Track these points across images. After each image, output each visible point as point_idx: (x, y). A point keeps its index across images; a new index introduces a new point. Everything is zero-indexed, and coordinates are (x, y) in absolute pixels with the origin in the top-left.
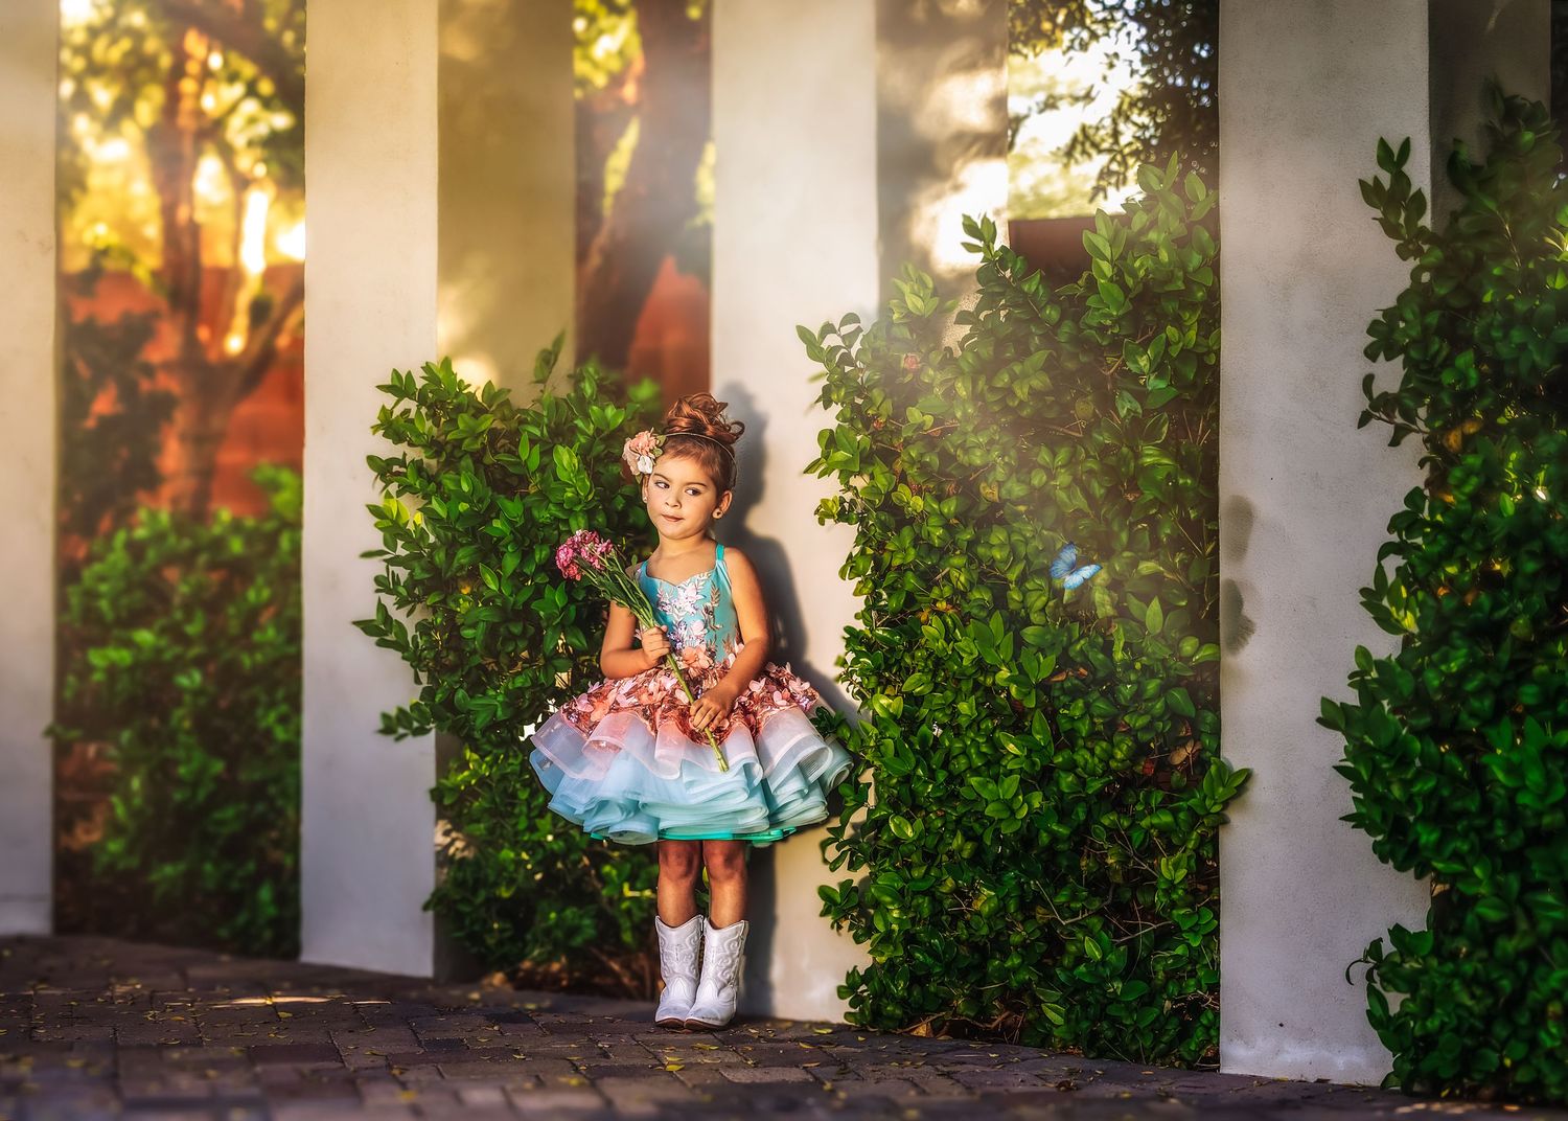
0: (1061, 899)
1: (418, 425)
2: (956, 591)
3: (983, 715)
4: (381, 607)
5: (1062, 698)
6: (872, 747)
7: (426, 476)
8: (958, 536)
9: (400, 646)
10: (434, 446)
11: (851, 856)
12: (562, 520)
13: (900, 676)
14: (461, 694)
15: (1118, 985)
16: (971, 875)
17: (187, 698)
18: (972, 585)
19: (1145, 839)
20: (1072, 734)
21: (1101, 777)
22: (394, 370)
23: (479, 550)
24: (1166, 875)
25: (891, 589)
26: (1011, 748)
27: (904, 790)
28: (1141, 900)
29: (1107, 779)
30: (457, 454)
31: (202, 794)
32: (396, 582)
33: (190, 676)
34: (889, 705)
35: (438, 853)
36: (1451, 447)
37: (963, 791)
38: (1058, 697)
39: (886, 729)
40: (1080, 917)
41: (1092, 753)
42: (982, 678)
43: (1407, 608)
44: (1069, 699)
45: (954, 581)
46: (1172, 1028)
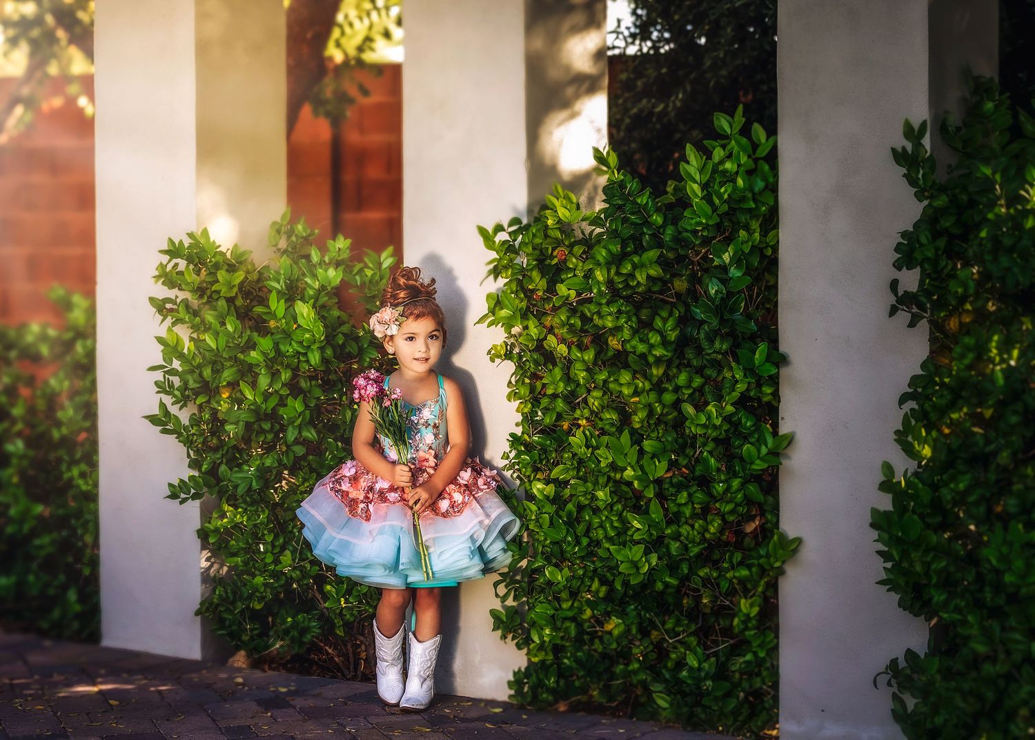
0: (669, 625)
1: (187, 276)
2: (592, 412)
3: (615, 500)
4: (162, 405)
5: (670, 489)
6: (533, 520)
7: (192, 312)
8: (596, 377)
9: (176, 432)
10: (200, 291)
11: (515, 592)
12: (303, 353)
13: (547, 466)
14: (223, 468)
15: (709, 683)
16: (604, 607)
17: (14, 461)
18: (603, 407)
19: (729, 586)
20: (678, 515)
21: (699, 544)
22: (170, 239)
23: (239, 371)
24: (745, 610)
25: (546, 410)
26: (636, 524)
27: (556, 549)
28: (722, 623)
29: (704, 546)
30: (215, 296)
31: (26, 528)
32: (171, 386)
33: (14, 444)
34: (544, 489)
35: (202, 573)
36: (951, 329)
37: (600, 552)
38: (668, 489)
39: (543, 506)
40: (681, 637)
41: (692, 527)
42: (613, 474)
43: (925, 442)
44: (676, 490)
45: (590, 404)
46: (745, 712)
